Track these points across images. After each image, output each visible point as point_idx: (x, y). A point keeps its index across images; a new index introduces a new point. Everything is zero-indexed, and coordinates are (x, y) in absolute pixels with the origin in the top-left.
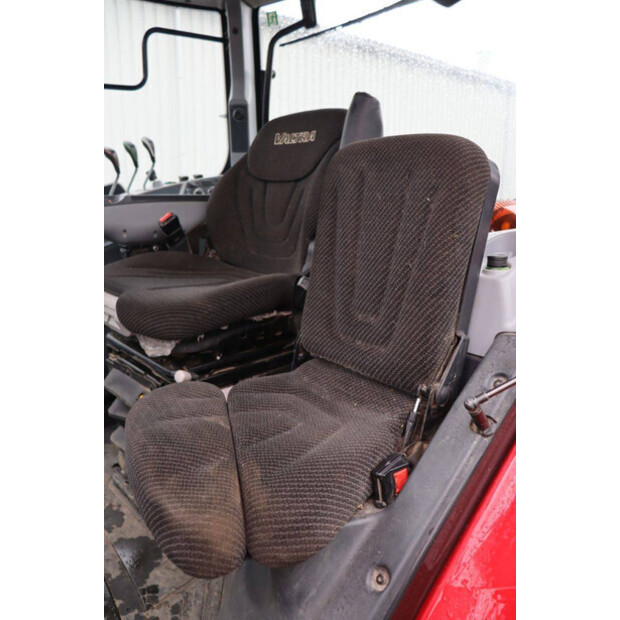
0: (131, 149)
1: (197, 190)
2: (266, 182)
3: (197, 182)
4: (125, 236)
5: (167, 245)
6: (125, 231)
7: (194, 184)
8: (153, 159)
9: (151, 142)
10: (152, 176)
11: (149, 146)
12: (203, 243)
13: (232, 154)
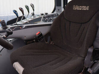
0: (27, 7)
1: (46, 19)
2: (70, 22)
3: (46, 16)
4: (25, 38)
5: (38, 40)
6: (25, 37)
7: (45, 17)
8: (34, 10)
9: (33, 5)
10: (33, 14)
11: (32, 6)
12: (49, 38)
13: (56, 7)
